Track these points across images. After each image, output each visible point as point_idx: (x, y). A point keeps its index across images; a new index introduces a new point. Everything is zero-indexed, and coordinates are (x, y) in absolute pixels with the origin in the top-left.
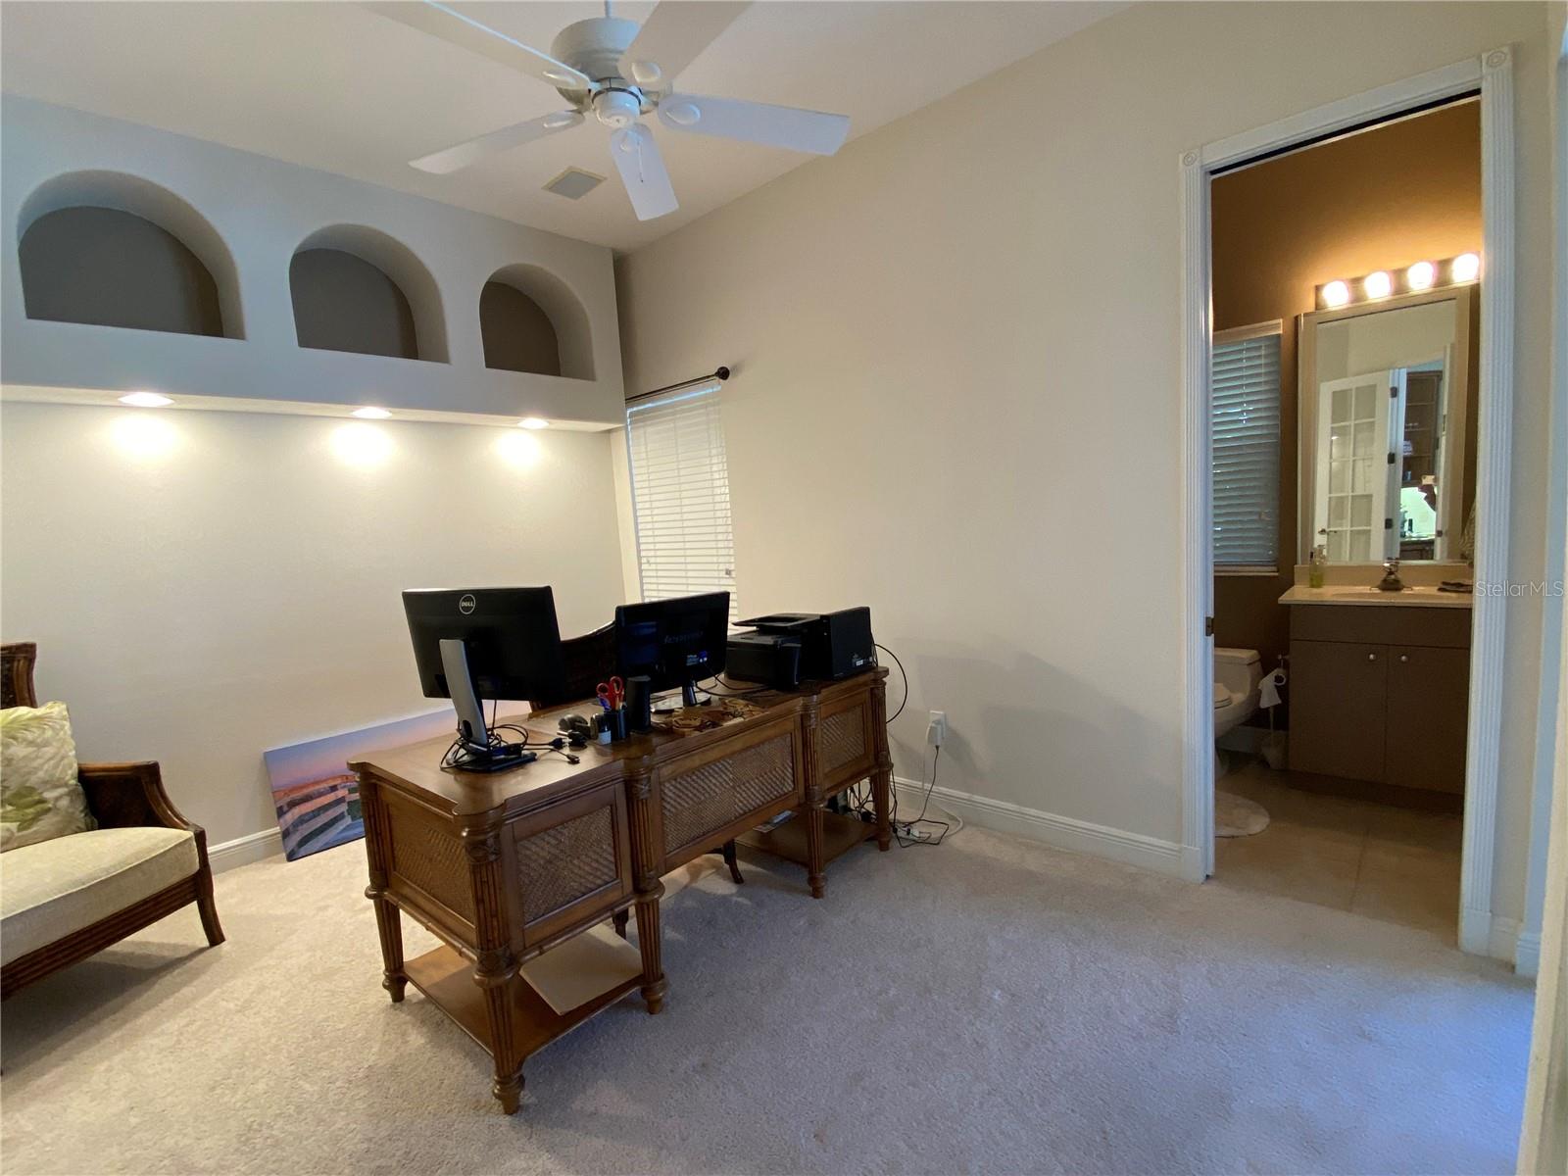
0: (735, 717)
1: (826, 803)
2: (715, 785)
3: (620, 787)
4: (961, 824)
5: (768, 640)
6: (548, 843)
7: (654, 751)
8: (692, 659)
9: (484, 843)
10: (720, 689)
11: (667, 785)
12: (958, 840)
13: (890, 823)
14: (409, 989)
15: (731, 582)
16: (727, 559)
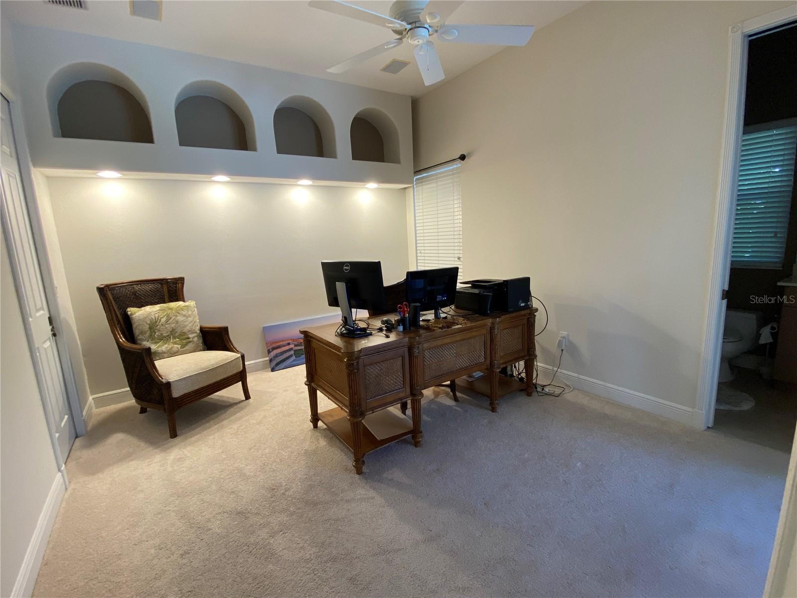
0: (458, 325)
1: (500, 370)
2: (447, 354)
3: (406, 349)
4: (572, 389)
5: (476, 291)
6: (377, 369)
7: (421, 336)
8: (439, 298)
9: (353, 364)
10: (452, 313)
11: (426, 351)
12: (569, 396)
13: (534, 384)
14: (320, 424)
15: (460, 263)
16: (459, 252)
